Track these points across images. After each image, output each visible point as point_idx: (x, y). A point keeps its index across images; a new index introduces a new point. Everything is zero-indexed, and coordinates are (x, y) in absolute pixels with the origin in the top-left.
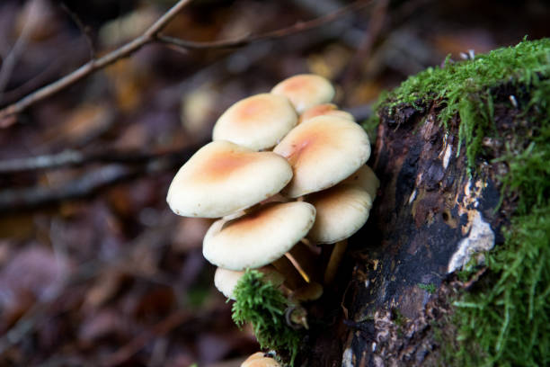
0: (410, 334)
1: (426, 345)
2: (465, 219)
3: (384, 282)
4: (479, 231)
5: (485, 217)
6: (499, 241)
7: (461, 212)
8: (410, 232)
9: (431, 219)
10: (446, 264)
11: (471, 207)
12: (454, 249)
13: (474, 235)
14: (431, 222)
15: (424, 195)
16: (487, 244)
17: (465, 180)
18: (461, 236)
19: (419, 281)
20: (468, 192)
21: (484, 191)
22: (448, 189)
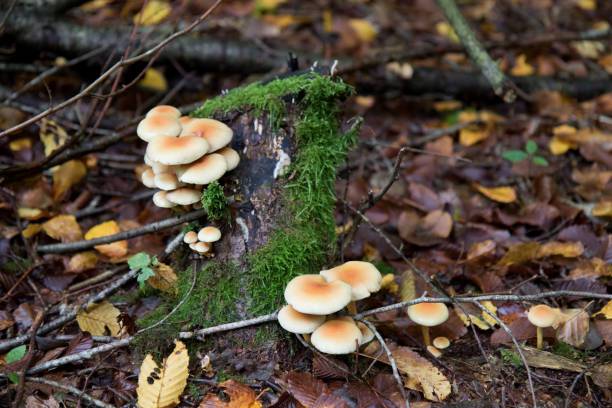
0: (269, 203)
1: (278, 206)
2: (276, 154)
3: (246, 187)
4: (283, 158)
5: (285, 151)
6: (293, 160)
7: (274, 151)
8: (248, 165)
9: (260, 157)
10: (272, 174)
11: (278, 148)
12: (274, 167)
13: (282, 160)
14: (259, 159)
15: (251, 148)
16: (288, 163)
17: (272, 138)
18: (276, 162)
19: (262, 183)
20: (275, 142)
21: (283, 141)
22: (264, 143)
